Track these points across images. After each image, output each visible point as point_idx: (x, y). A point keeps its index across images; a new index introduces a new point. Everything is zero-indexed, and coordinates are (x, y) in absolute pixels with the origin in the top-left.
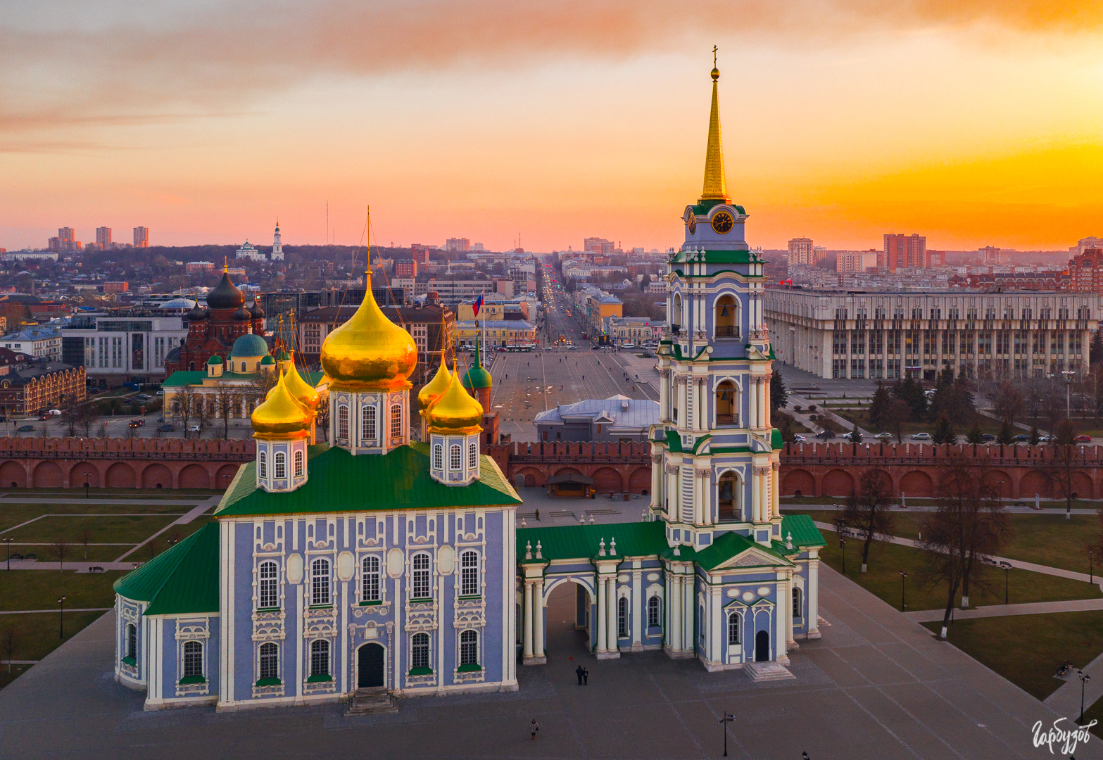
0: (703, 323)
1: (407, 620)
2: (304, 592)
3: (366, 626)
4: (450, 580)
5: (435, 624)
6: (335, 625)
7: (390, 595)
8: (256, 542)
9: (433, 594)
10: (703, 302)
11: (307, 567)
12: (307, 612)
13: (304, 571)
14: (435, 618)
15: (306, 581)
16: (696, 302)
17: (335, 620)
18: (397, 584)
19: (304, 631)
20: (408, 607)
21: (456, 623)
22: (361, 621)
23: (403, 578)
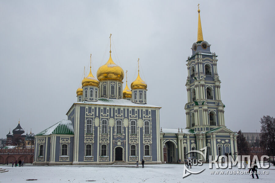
0: (202, 70)
1: (130, 140)
2: (100, 129)
3: (118, 141)
4: (141, 129)
5: (138, 142)
6: (109, 140)
7: (125, 132)
8: (86, 113)
9: (137, 133)
10: (202, 65)
11: (101, 121)
12: (100, 135)
13: (100, 123)
14: (138, 140)
15: (101, 125)
16: (200, 65)
17: (109, 138)
18: (127, 129)
19: (99, 141)
20: (130, 136)
21: (144, 142)
22: (116, 139)
23: (128, 127)
